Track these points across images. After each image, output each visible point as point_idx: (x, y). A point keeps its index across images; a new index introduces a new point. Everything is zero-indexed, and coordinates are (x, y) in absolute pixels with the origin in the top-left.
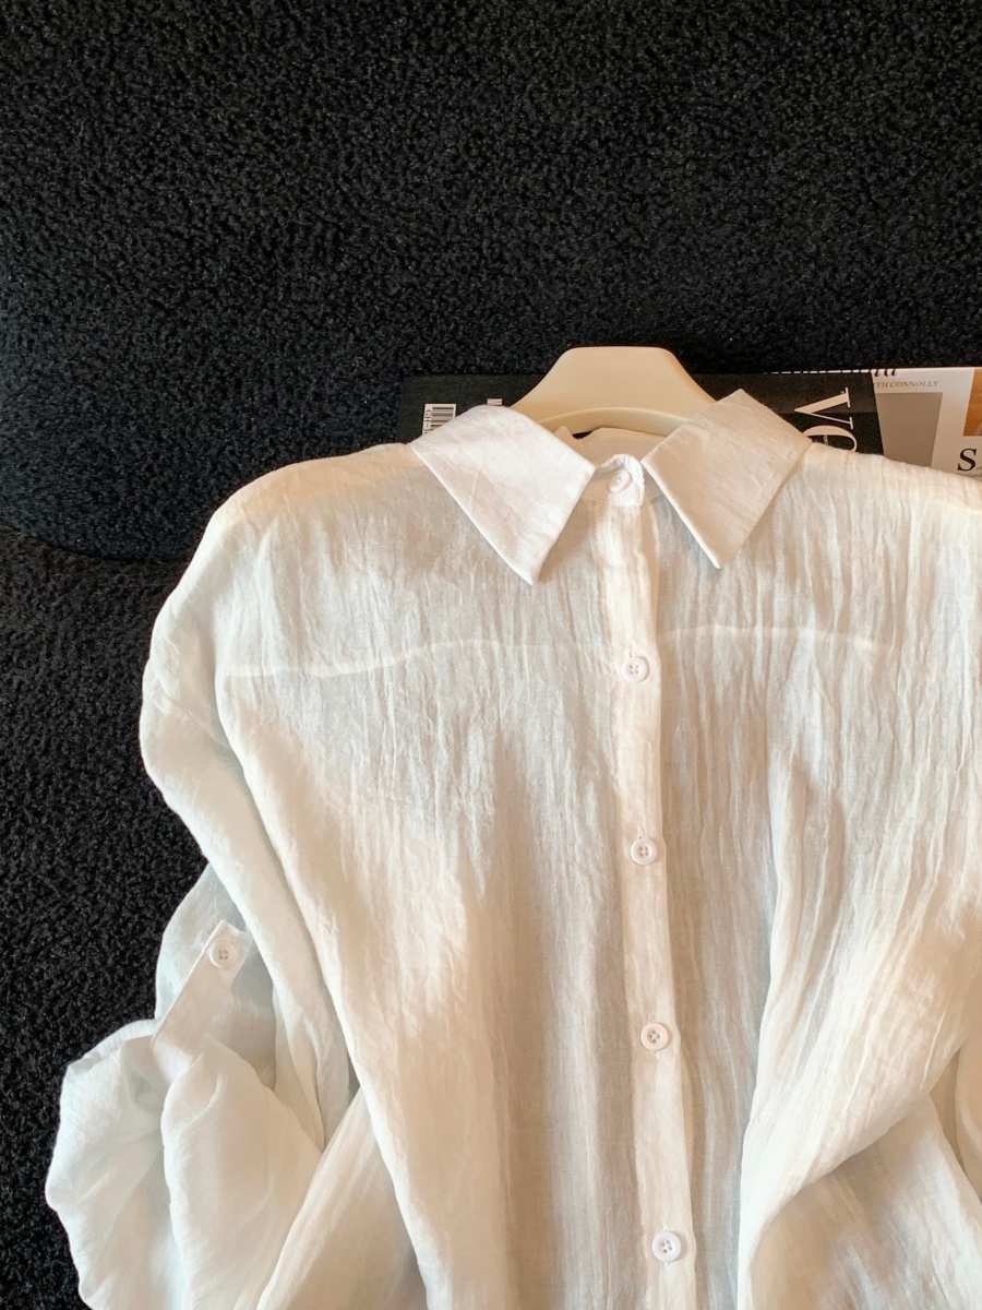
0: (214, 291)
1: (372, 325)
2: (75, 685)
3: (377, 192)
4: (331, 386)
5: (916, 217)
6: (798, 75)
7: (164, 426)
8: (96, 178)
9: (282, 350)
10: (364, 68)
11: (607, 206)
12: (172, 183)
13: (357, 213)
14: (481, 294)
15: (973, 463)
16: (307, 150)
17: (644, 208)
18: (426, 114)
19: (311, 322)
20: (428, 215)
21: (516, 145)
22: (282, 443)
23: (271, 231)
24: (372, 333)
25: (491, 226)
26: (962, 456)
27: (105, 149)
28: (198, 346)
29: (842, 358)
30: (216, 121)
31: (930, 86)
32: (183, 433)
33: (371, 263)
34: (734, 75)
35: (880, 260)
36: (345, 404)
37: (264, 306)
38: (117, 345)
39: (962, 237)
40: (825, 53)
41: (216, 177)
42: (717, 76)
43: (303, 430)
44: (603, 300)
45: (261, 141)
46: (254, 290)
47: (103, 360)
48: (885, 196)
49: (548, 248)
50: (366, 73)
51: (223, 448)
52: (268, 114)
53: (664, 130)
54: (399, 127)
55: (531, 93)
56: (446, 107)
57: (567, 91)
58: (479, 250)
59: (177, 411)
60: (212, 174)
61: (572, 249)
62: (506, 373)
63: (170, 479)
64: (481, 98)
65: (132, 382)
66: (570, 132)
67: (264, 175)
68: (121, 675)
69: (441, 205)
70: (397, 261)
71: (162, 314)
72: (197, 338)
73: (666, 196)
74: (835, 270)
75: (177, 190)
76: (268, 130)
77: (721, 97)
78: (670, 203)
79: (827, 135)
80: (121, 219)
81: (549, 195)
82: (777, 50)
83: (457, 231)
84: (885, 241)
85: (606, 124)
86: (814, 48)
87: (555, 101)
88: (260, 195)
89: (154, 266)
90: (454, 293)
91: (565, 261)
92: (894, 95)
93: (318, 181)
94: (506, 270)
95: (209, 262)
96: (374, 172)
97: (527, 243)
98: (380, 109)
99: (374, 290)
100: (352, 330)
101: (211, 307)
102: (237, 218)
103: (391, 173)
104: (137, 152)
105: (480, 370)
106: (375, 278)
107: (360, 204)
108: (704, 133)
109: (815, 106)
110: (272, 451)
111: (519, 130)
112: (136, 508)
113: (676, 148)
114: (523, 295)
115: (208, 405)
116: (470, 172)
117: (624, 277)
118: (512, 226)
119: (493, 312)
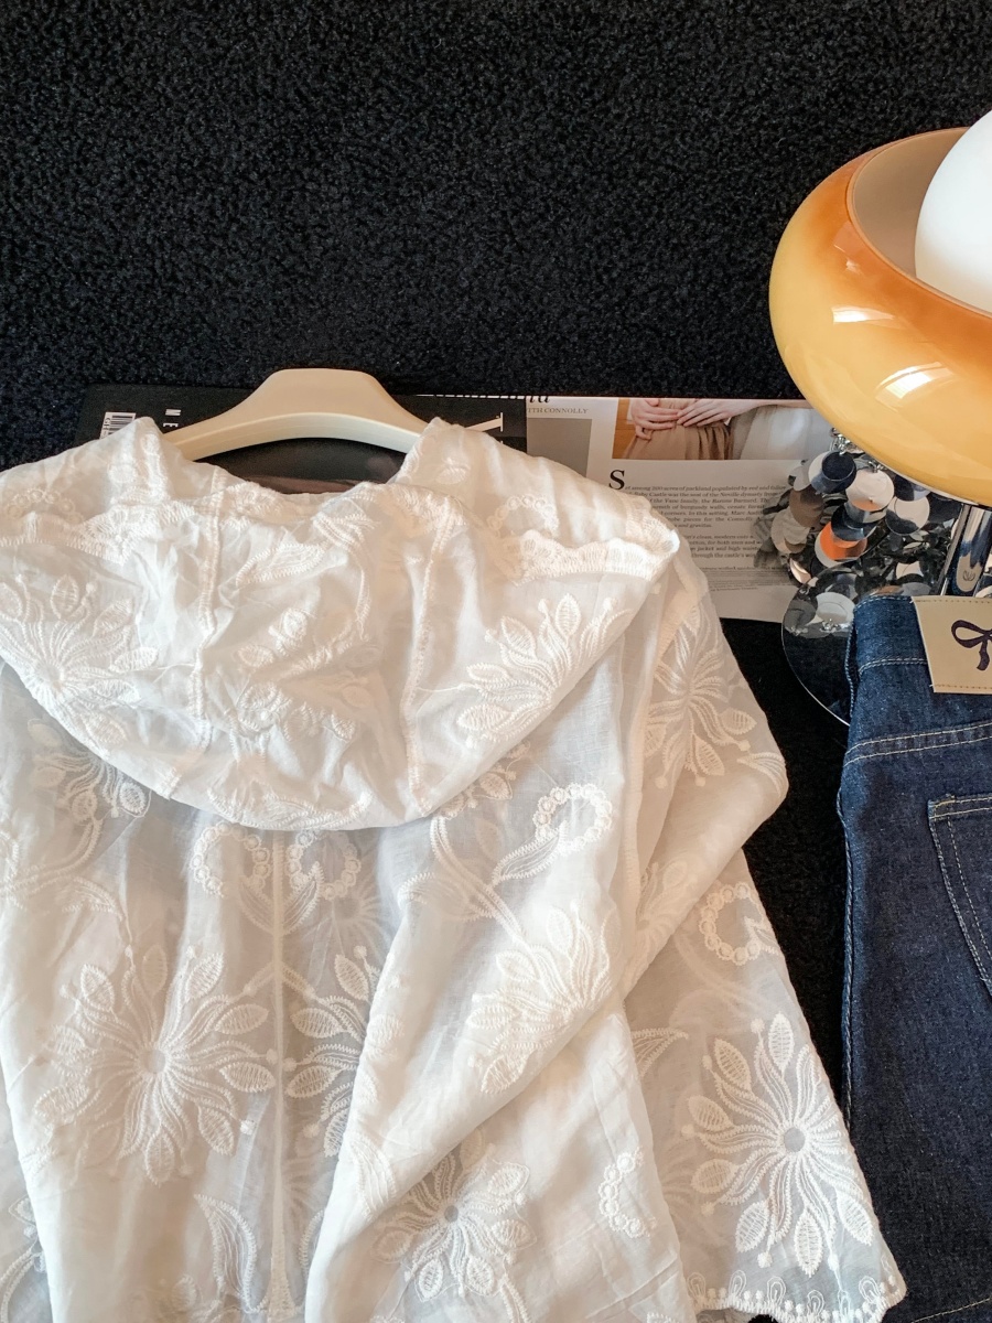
1: (54, 335)
3: (49, 211)
4: (19, 391)
5: (557, 258)
6: (440, 122)
10: (27, 95)
11: (271, 234)
13: (30, 230)
14: (157, 311)
15: (622, 483)
17: (306, 238)
18: (90, 141)
20: (100, 234)
21: (180, 174)
25: (162, 248)
26: (612, 477)
29: (500, 384)
31: (562, 138)
33: (49, 279)
34: (379, 119)
35: (527, 297)
36: (34, 407)
39: (599, 278)
40: (463, 103)
42: (363, 119)
44: (276, 321)
48: (528, 238)
49: (218, 271)
50: (28, 99)
53: (318, 165)
54: (66, 153)
55: (190, 125)
56: (110, 136)
57: (224, 126)
58: (152, 269)
61: (242, 273)
62: (189, 383)
64: (142, 127)
66: (230, 165)
69: (112, 226)
70: (74, 277)
73: (324, 228)
74: (488, 304)
77: (369, 139)
78: (331, 234)
79: (470, 180)
82: (418, 97)
83: (130, 251)
84: (531, 279)
85: (265, 159)
86: (452, 97)
87: (213, 134)
91: (236, 284)
92: (531, 144)
94: (180, 290)
96: (44, 192)
97: (198, 266)
98: (46, 135)
99: (53, 303)
100: (35, 339)
103: (62, 194)
105: (163, 381)
106: (53, 290)
107: (33, 222)
108: (357, 171)
109: (457, 152)
111: (181, 160)
113: (332, 184)
114: (199, 313)
116: (137, 197)
117: (294, 301)
118: (182, 248)
119: (171, 327)
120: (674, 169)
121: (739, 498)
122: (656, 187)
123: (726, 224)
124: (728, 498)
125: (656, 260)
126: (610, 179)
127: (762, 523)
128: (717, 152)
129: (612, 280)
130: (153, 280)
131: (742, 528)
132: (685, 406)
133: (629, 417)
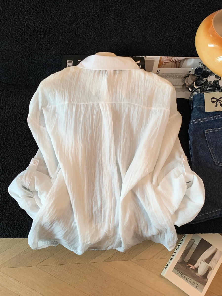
0: (27, 39)
1: (56, 46)
2: (5, 110)
4: (49, 56)
5: (152, 31)
6: (133, 5)
7: (18, 62)
8: (4, 18)
9: (40, 49)
11: (98, 27)
12: (18, 19)
13: (53, 26)
14: (76, 41)
15: (159, 72)
16: (44, 14)
17: (105, 27)
18: (65, 8)
19: (45, 45)
20: (66, 26)
21: (82, 15)
22: (40, 66)
23: (37, 29)
24: (56, 47)
25: (77, 29)
26: (157, 71)
27: (5, 12)
28: (24, 48)
30: (26, 8)
31: (155, 8)
32: (22, 63)
33: (56, 35)
35: (145, 38)
36: (51, 59)
37: (36, 42)
38: (9, 48)
39: (159, 35)
40: (137, 2)
41: (27, 18)
43: (44, 63)
44: (98, 43)
45: (35, 12)
46: (34, 39)
47: (7, 50)
48: (147, 27)
49: (88, 33)
51: (29, 66)
52: (36, 7)
53: (108, 13)
54: (61, 11)
55: (85, 6)
56: (69, 8)
57: (91, 6)
58: (75, 33)
59: (21, 60)
60: (26, 18)
61: (92, 34)
62: (80, 54)
63: (20, 71)
64: (76, 6)
65: (12, 54)
66: (92, 13)
67: (36, 19)
68: (13, 108)
69: (68, 25)
70: (60, 35)
71: (17, 43)
72: (24, 47)
74: (138, 39)
75: (19, 20)
76: (36, 10)
77: (119, 8)
78: (109, 26)
79: (137, 16)
80: (9, 25)
81: (88, 24)
83: (72, 30)
84: (146, 35)
85: (98, 12)
87: (89, 8)
88: (35, 22)
89: (15, 34)
90: (71, 41)
91: (91, 36)
92: (149, 9)
93: (46, 20)
94: (80, 37)
95: (26, 34)
96: (56, 19)
97: (84, 32)
98: (57, 7)
99: (56, 39)
100: (52, 46)
101: (27, 42)
102: (31, 26)
103: (59, 19)
104: (11, 13)
105: (76, 54)
106: (56, 37)
107: (54, 24)
108: (116, 14)
109: (135, 11)
110: (38, 67)
111: (82, 12)
112: (14, 76)
113: (111, 17)
114: (83, 41)
115: (26, 59)
116: (73, 19)
117: (101, 39)
118: (81, 29)
119: (78, 44)
120: (175, 14)
121: (180, 75)
122: (172, 18)
123: (184, 25)
124: (178, 75)
125: (170, 31)
126: (163, 16)
127: (183, 79)
128: (184, 11)
129: (161, 35)
130: (75, 35)
131: (180, 80)
132: (172, 58)
133: (162, 60)
